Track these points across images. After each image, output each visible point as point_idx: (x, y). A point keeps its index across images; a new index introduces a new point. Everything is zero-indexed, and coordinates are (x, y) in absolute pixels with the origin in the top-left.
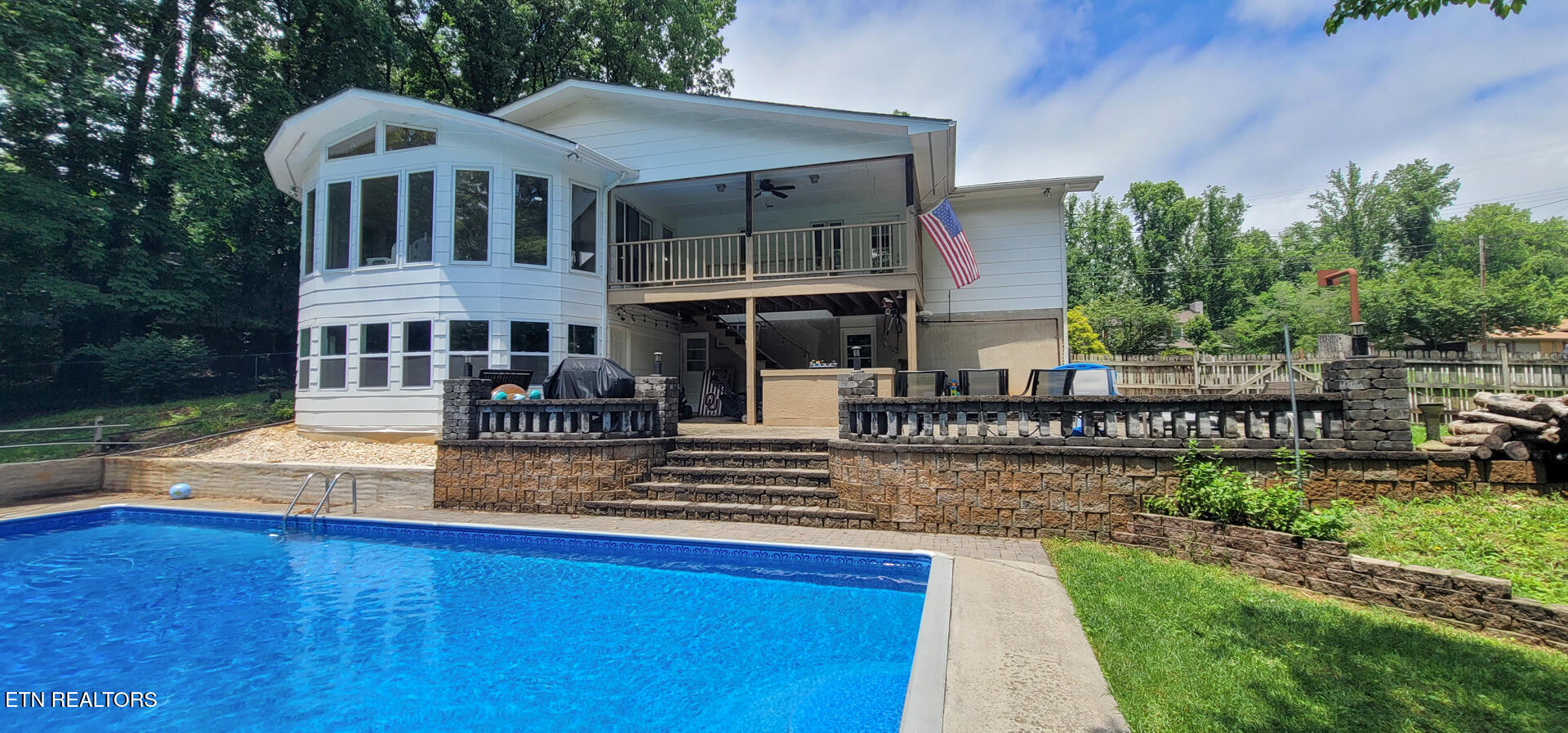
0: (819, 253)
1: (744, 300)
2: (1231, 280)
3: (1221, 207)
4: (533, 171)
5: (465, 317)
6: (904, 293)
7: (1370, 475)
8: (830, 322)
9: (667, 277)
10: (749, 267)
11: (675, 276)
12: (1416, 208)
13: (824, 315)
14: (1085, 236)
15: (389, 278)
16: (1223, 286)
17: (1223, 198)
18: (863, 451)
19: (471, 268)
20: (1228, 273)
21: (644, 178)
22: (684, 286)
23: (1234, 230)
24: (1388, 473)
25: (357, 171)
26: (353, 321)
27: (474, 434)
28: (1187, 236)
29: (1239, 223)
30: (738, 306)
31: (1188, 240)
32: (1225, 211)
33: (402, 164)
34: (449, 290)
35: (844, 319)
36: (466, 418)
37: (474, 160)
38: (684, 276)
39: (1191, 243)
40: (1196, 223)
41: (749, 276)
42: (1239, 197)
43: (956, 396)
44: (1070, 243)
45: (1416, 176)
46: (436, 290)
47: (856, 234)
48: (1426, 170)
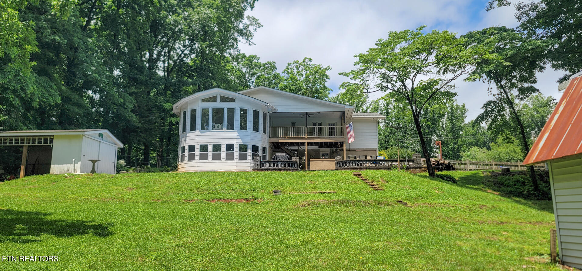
0: (314, 131)
1: (305, 142)
2: (462, 145)
3: (457, 110)
4: (257, 109)
5: (242, 144)
6: (343, 142)
7: (416, 170)
8: (318, 150)
9: (285, 136)
10: (306, 135)
11: (287, 136)
12: (538, 115)
13: (316, 147)
14: (394, 119)
15: (221, 133)
16: (458, 148)
17: (457, 106)
18: (343, 169)
19: (243, 132)
20: (460, 142)
21: (279, 111)
22: (289, 139)
23: (462, 121)
24: (418, 170)
25: (211, 106)
26: (210, 143)
27: (261, 168)
28: (442, 123)
29: (465, 117)
30: (303, 144)
31: (443, 124)
32: (459, 112)
33: (226, 106)
34: (239, 137)
35: (321, 149)
36: (260, 164)
37: (244, 106)
38: (289, 136)
39: (444, 126)
40: (446, 116)
41: (306, 137)
42: (464, 106)
43: (358, 159)
44: (386, 123)
45: (538, 101)
46: (236, 137)
47: (325, 128)
48: (543, 98)
